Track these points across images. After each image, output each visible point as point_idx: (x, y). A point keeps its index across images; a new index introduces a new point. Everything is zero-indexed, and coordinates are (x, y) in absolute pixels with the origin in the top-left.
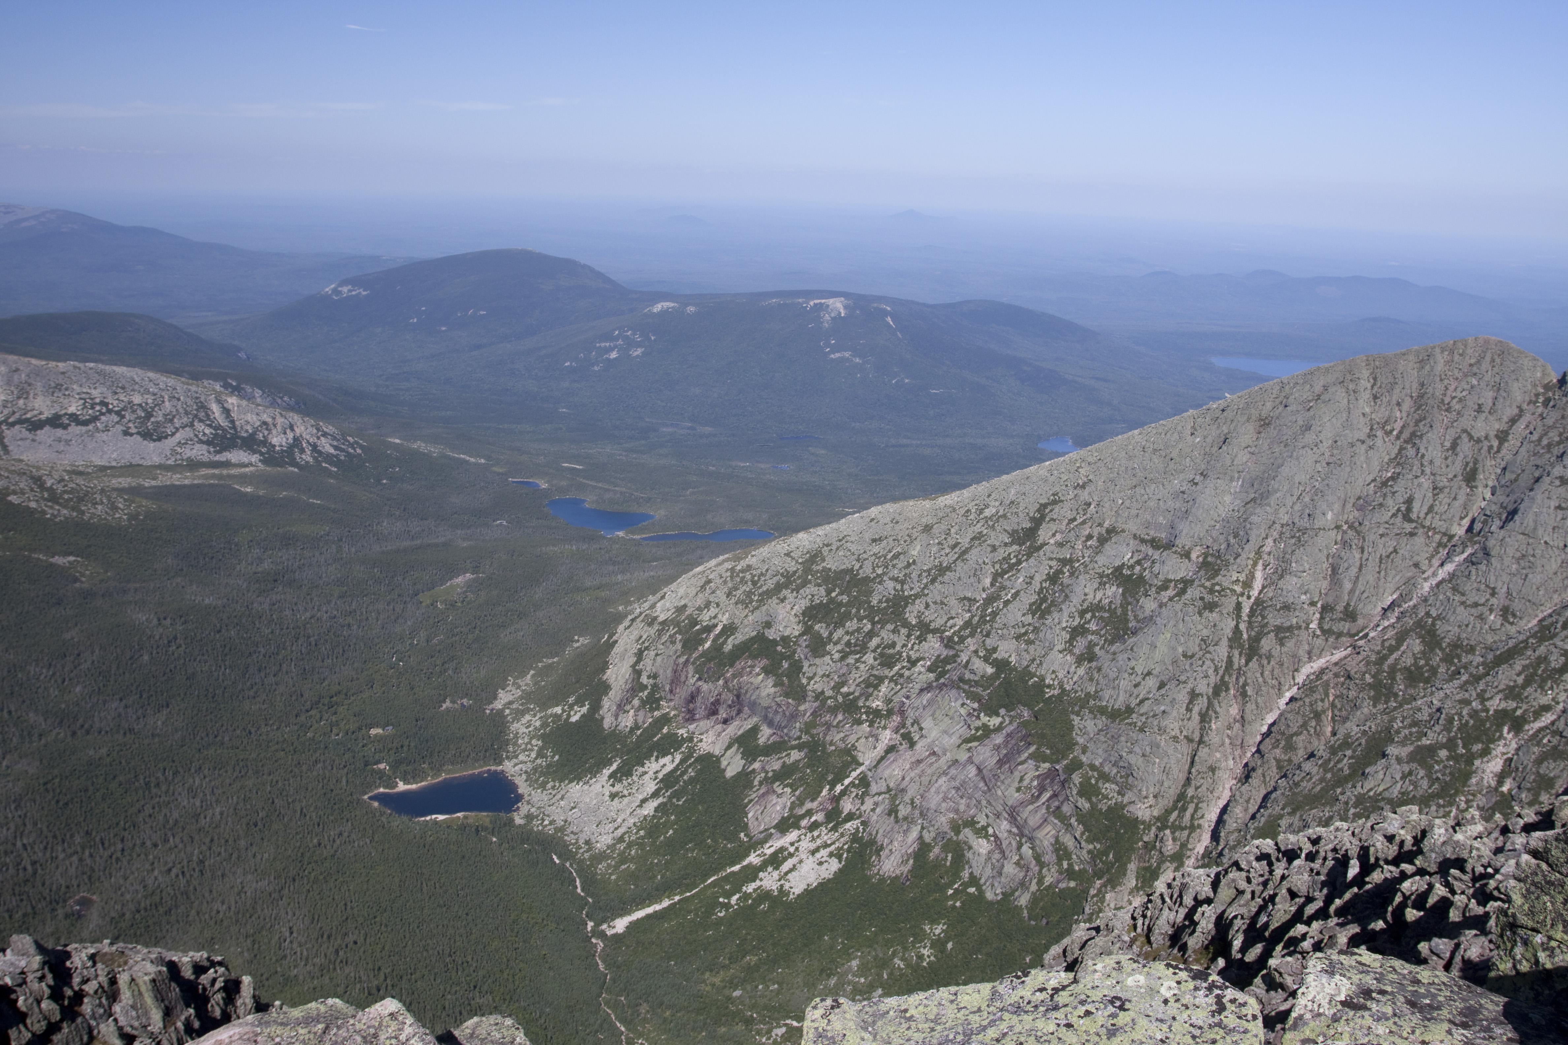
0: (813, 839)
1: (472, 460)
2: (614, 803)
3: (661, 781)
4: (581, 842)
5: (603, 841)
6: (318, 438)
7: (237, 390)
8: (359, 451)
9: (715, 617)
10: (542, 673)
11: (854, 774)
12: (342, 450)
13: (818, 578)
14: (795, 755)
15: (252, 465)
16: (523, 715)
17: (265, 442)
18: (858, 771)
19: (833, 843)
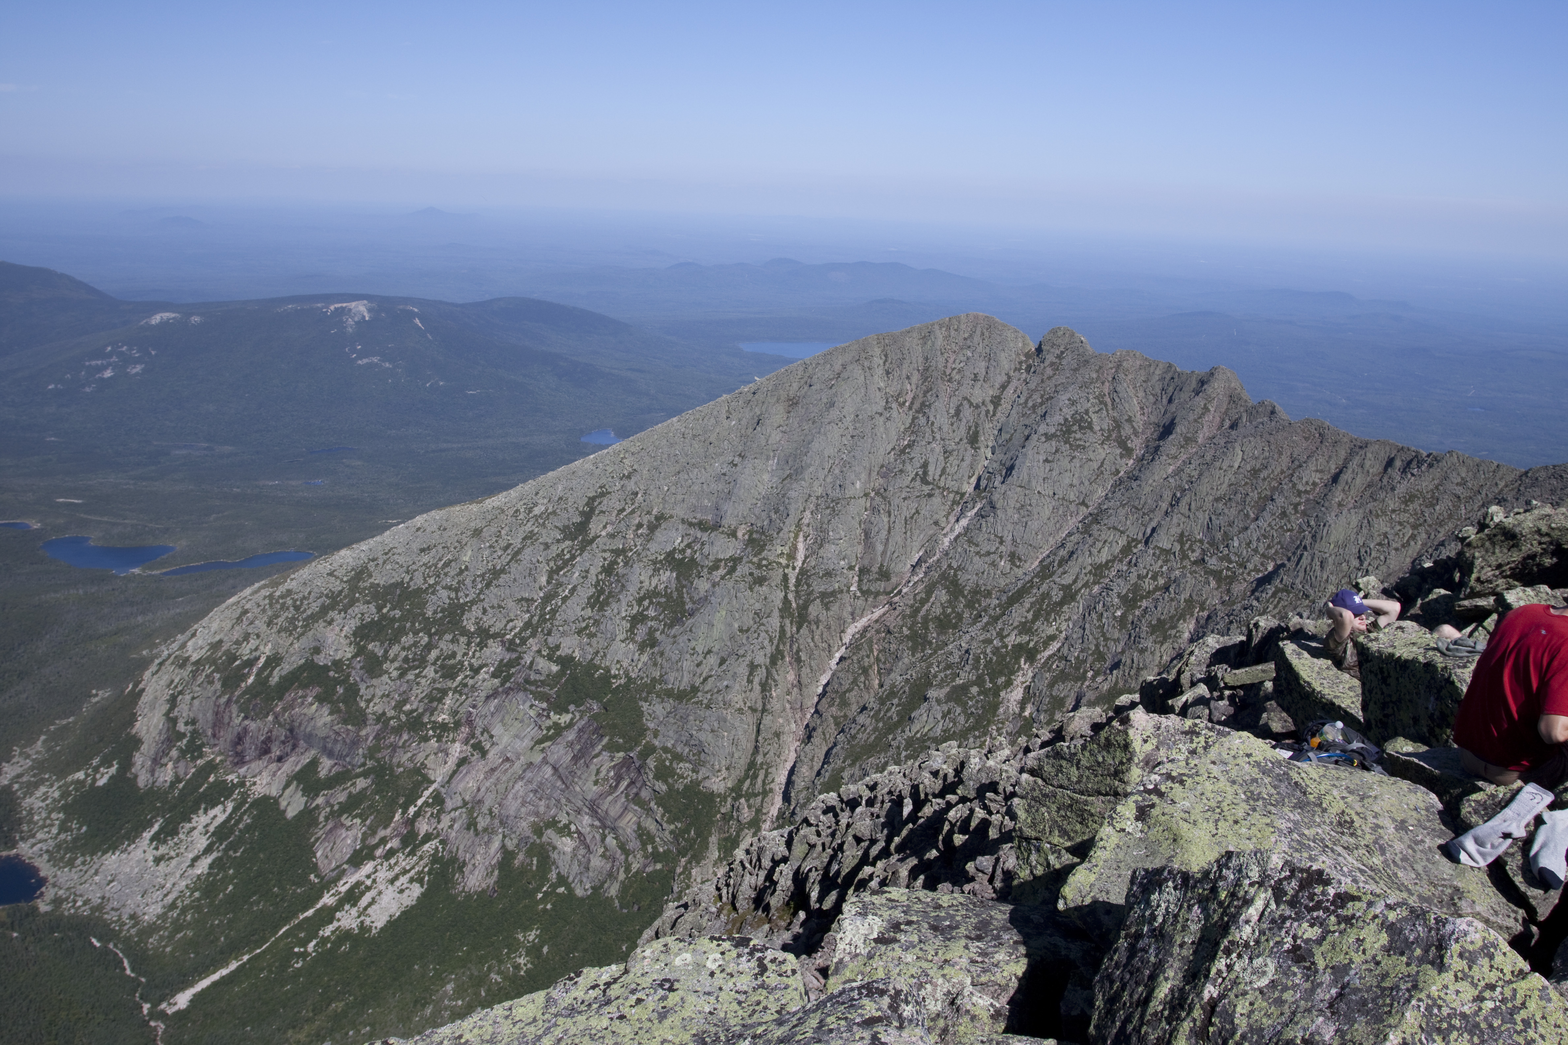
0: (391, 867)
2: (160, 868)
3: (213, 834)
4: (125, 917)
5: (152, 911)
9: (256, 649)
10: (55, 737)
11: (427, 793)
13: (366, 595)
14: (362, 783)
16: (36, 788)
18: (431, 790)
19: (413, 868)
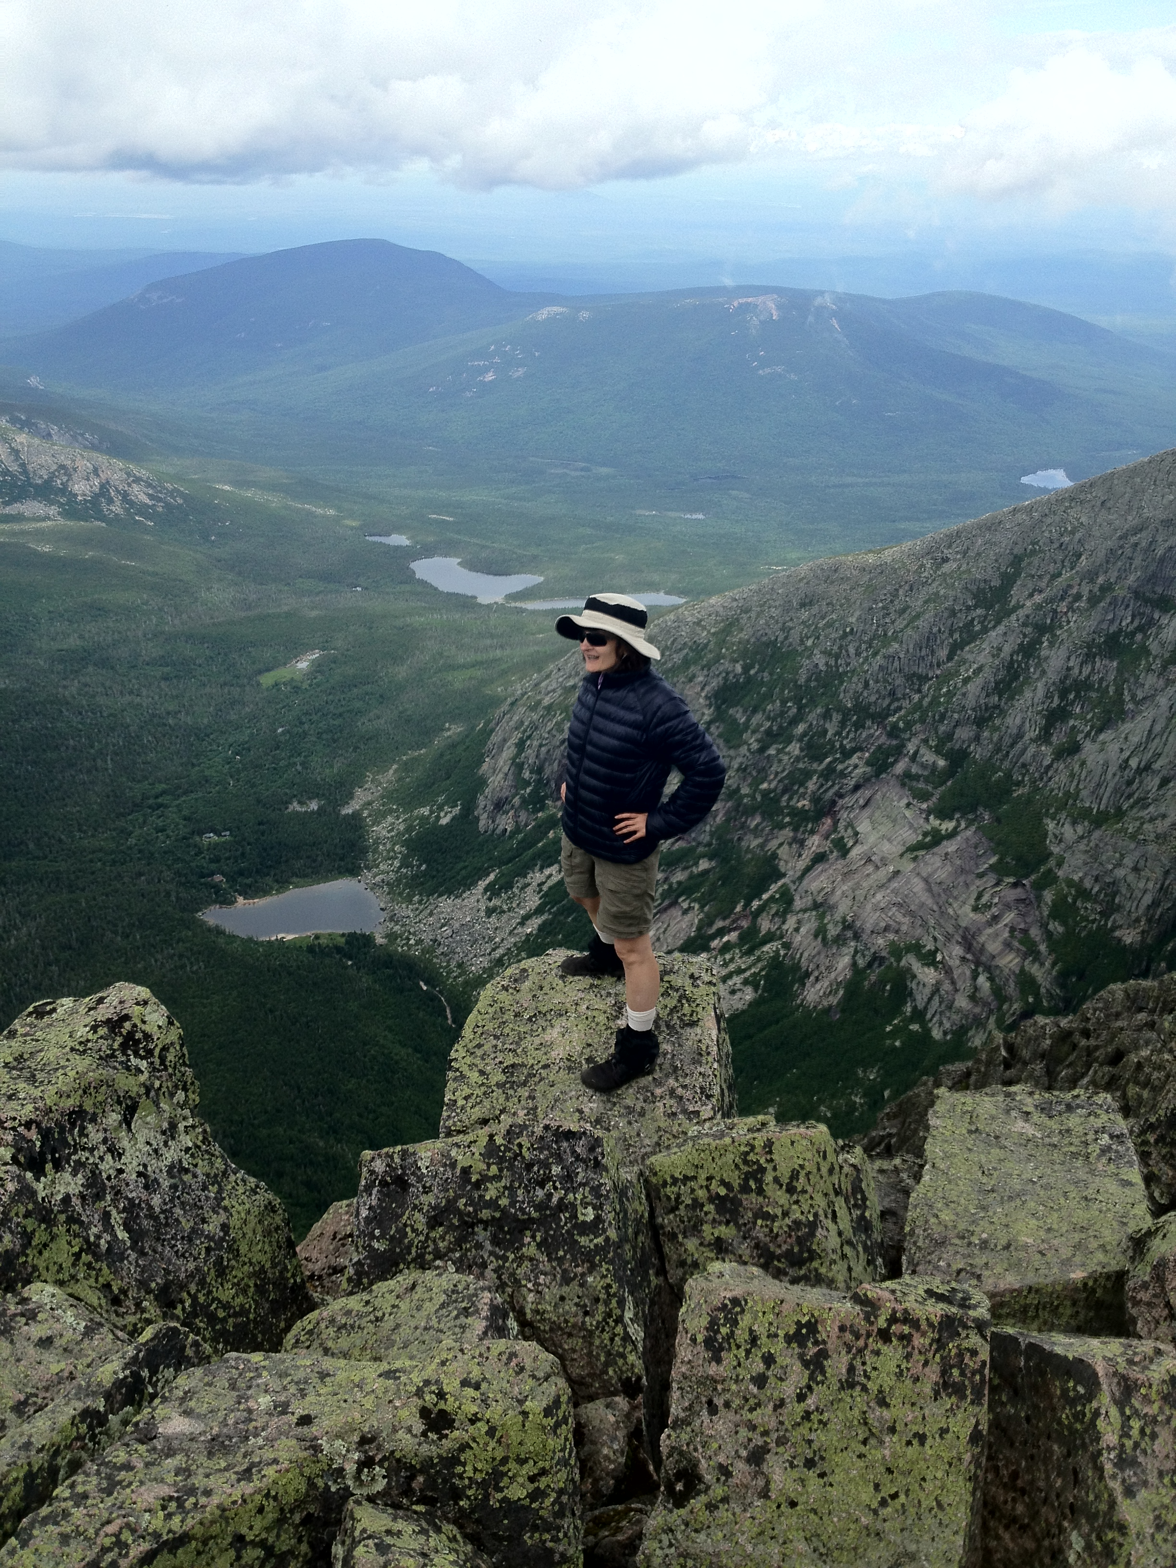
0: (725, 964)
1: (320, 511)
2: (491, 920)
3: (546, 895)
4: (453, 964)
5: (478, 965)
6: (129, 485)
7: (25, 425)
8: (180, 501)
10: (406, 767)
11: (774, 888)
12: (160, 500)
13: (734, 651)
14: (704, 865)
15: (49, 519)
16: (385, 817)
17: (64, 490)
18: (780, 883)
19: (749, 968)
